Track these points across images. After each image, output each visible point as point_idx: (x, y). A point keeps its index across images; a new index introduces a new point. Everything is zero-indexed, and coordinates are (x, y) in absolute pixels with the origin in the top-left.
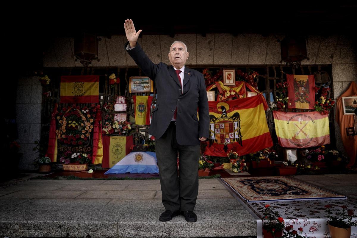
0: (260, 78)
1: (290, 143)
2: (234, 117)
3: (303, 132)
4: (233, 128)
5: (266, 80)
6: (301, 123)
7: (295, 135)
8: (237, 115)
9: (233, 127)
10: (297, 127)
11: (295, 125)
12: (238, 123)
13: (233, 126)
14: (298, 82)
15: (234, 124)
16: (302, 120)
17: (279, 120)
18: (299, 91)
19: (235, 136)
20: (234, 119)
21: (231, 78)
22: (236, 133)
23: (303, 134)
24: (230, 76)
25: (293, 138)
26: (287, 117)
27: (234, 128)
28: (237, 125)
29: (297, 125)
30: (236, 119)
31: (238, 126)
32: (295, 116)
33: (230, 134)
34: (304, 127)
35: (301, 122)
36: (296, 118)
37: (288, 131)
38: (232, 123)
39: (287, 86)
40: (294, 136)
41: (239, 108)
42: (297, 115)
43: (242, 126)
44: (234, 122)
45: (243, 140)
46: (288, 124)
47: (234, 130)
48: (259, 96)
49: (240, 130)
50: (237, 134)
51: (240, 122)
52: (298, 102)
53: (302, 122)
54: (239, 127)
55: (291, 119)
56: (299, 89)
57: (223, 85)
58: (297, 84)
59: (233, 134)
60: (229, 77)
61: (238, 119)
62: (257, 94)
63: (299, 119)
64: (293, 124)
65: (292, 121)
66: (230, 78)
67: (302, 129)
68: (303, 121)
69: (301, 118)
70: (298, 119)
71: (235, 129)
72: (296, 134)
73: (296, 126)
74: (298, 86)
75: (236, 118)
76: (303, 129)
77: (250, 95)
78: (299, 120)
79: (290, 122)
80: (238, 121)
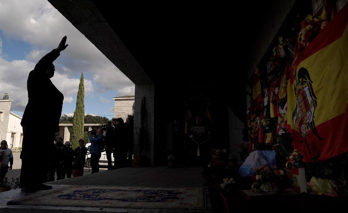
4: (307, 102)
9: (306, 100)
12: (309, 89)
13: (305, 97)
15: (305, 92)
19: (311, 118)
20: (302, 83)
28: (309, 93)
30: (305, 82)
31: (311, 95)
33: (307, 114)
38: (303, 92)
44: (305, 89)
49: (316, 102)
54: (313, 98)
57: (311, 20)
71: (310, 102)
75: (304, 80)
80: (308, 84)
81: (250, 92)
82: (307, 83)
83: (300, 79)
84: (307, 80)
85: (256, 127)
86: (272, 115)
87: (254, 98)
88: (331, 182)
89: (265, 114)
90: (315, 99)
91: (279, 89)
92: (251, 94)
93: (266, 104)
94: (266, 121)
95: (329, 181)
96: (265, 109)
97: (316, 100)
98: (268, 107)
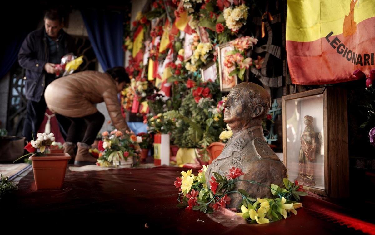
81: (130, 47)
85: (131, 95)
86: (150, 78)
87: (134, 56)
89: (142, 76)
91: (160, 39)
92: (131, 51)
93: (145, 62)
94: (143, 85)
96: (144, 69)
98: (147, 67)
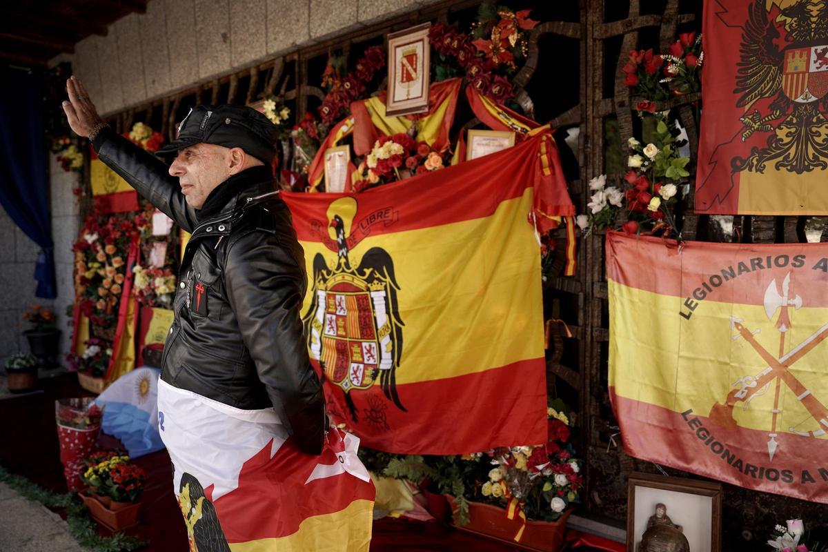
0: (548, 44)
1: (691, 441)
2: (368, 271)
3: (798, 388)
4: (370, 321)
5: (582, 44)
6: (784, 320)
7: (731, 397)
8: (378, 261)
9: (369, 317)
10: (747, 344)
11: (736, 332)
12: (386, 298)
13: (369, 311)
14: (784, 12)
15: (372, 299)
16: (798, 301)
17: (635, 291)
18: (784, 82)
19: (381, 358)
20: (370, 280)
21: (414, 75)
22: (386, 341)
23: (790, 399)
24: (412, 66)
25: (716, 409)
26: (680, 273)
27: (375, 318)
28: (384, 307)
29: (747, 335)
30: (378, 279)
31: (388, 312)
32: (741, 264)
33: (365, 344)
34: (804, 351)
35: (784, 310)
36: (742, 280)
37: (682, 363)
38: (366, 297)
39: (691, 59)
40: (722, 403)
41: (389, 227)
42: (757, 263)
43: (409, 312)
44: (373, 294)
45: (399, 381)
46: (688, 317)
47: (377, 329)
48: (524, 148)
50: (391, 348)
51: (398, 292)
52: (760, 170)
53: (796, 316)
54: (393, 319)
55: (711, 287)
56: (782, 69)
57: (382, 114)
58: (775, 30)
59: (373, 345)
60: (410, 68)
61: (388, 279)
62: (519, 138)
63: (772, 288)
64: (721, 320)
65: (721, 300)
66: (412, 71)
67: (786, 365)
68: (806, 304)
69: (786, 282)
70: (764, 288)
71: (380, 325)
72: (738, 395)
73: (741, 339)
74: (780, 42)
75: (378, 275)
76: (800, 366)
77: (481, 145)
78: (773, 297)
79: (704, 308)
80: (386, 287)
82: (384, 284)
83: (368, 268)
84: (385, 277)
87: (99, 191)
88: (406, 483)
89: (158, 261)
90: (396, 322)
92: (80, 171)
93: (158, 230)
94: (166, 283)
95: (404, 484)
96: (159, 246)
97: (399, 324)
